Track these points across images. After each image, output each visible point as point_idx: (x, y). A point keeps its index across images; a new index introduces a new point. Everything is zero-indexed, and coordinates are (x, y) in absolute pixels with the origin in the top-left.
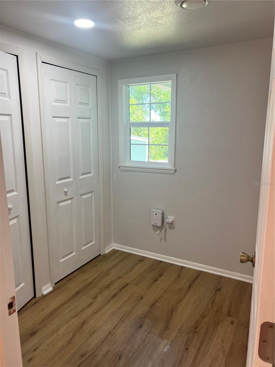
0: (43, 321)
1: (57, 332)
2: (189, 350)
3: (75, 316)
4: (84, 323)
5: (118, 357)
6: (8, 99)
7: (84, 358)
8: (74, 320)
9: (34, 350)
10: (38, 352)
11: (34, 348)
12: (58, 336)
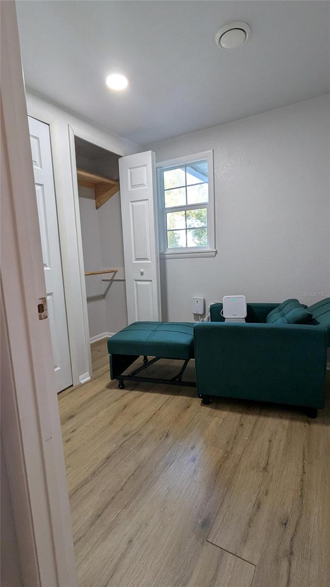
0: (81, 406)
1: (96, 415)
2: (245, 426)
3: (116, 401)
4: (125, 407)
5: (165, 435)
6: (40, 168)
7: (128, 437)
8: (115, 404)
9: (72, 431)
10: (76, 432)
11: (72, 430)
12: (98, 418)
